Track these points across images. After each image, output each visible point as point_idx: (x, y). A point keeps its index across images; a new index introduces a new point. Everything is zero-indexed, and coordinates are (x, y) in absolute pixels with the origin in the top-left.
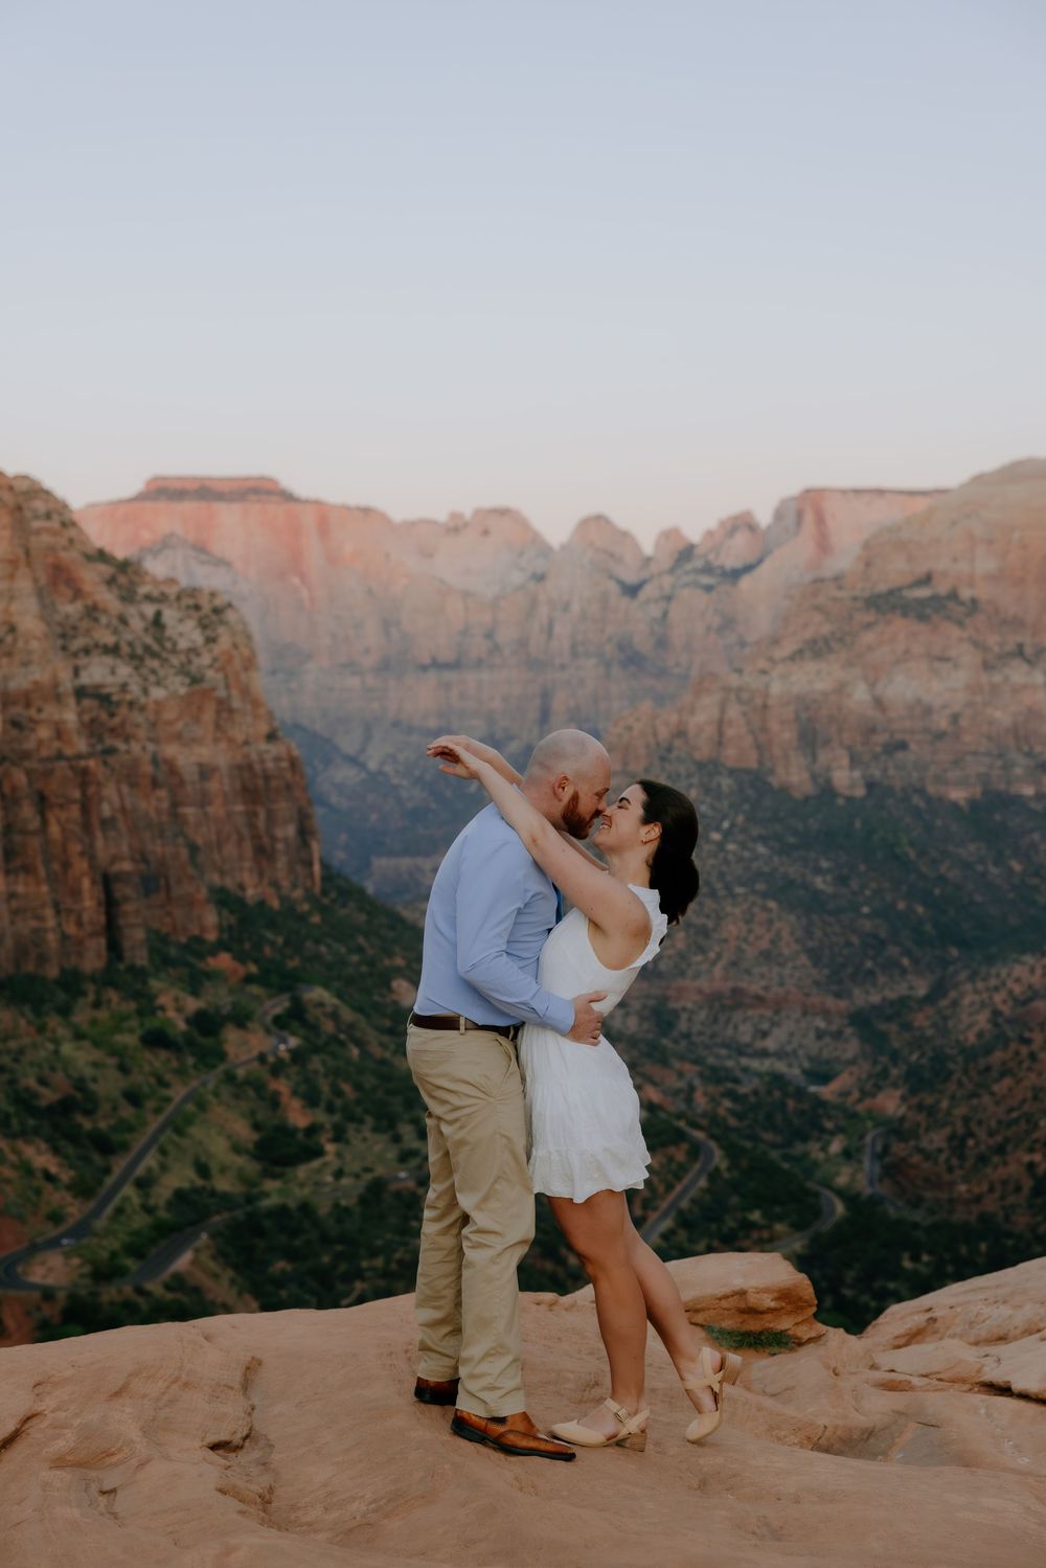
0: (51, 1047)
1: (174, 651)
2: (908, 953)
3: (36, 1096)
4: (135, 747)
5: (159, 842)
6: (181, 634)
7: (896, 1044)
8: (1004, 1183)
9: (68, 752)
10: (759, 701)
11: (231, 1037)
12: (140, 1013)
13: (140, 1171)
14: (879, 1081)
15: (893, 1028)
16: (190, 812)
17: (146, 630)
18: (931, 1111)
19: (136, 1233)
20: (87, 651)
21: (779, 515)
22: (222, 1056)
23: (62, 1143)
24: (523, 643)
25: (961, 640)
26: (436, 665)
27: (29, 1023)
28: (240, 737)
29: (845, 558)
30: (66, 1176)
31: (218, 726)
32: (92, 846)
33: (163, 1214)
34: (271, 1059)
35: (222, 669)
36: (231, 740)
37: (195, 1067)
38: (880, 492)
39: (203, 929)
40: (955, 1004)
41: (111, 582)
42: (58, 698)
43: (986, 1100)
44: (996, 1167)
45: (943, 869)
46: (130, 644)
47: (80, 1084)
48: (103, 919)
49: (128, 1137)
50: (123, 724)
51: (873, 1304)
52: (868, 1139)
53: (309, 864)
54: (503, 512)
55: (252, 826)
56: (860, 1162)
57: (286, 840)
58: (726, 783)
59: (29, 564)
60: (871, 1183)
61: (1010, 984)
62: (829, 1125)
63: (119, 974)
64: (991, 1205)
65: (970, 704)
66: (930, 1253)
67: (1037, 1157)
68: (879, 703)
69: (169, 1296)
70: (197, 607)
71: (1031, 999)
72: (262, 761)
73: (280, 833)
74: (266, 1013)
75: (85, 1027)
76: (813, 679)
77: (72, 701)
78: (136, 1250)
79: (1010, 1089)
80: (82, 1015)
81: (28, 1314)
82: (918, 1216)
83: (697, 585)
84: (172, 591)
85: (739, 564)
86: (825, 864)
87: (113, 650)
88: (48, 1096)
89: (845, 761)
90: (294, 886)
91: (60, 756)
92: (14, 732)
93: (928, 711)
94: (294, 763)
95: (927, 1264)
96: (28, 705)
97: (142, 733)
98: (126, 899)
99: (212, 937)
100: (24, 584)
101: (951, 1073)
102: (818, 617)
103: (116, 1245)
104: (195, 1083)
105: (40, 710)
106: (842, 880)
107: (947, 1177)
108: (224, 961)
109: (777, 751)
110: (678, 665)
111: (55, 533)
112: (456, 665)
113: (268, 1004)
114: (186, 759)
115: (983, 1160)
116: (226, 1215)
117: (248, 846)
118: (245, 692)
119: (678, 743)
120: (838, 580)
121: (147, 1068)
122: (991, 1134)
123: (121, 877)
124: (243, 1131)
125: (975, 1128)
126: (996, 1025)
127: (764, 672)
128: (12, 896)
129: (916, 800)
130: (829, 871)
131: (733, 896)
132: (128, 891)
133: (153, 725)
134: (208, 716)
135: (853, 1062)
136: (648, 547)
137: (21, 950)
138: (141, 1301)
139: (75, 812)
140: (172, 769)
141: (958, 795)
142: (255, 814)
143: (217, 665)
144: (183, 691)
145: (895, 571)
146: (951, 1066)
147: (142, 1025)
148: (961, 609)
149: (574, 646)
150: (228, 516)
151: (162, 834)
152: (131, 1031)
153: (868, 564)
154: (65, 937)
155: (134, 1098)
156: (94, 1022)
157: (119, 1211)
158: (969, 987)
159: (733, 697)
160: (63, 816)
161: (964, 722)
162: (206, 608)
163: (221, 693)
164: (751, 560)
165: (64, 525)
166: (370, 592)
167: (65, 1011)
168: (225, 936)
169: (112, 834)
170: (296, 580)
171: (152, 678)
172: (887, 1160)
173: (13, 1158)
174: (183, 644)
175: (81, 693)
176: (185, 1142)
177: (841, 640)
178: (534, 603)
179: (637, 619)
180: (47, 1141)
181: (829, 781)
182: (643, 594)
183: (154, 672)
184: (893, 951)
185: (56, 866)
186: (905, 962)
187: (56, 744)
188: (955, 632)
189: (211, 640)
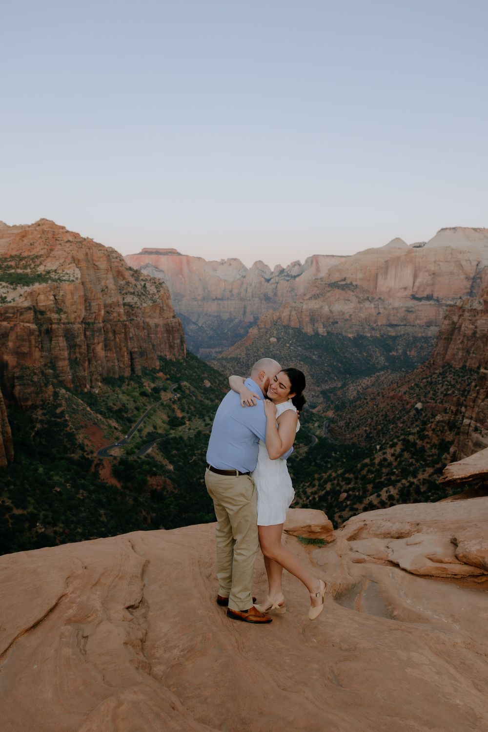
0: (116, 395)
1: (149, 294)
2: (336, 376)
3: (113, 408)
4: (139, 319)
5: (144, 344)
6: (151, 290)
7: (332, 399)
8: (359, 435)
9: (121, 320)
10: (300, 310)
11: (163, 394)
12: (139, 387)
13: (139, 428)
14: (327, 409)
15: (332, 395)
16: (152, 336)
17: (142, 288)
18: (341, 416)
19: (138, 443)
20: (126, 294)
21: (306, 262)
22: (160, 399)
23: (119, 420)
24: (239, 294)
25: (353, 295)
26: (217, 299)
27: (111, 389)
28: (166, 317)
29: (323, 274)
30: (120, 428)
31: (160, 314)
32: (127, 344)
33: (145, 438)
34: (173, 400)
35: (161, 299)
36: (163, 318)
37: (153, 401)
38: (333, 256)
39: (155, 366)
40: (348, 389)
41: (133, 275)
42: (119, 306)
43: (355, 413)
44: (357, 431)
45: (346, 355)
46: (138, 292)
47: (124, 405)
48: (130, 363)
49: (136, 419)
50: (135, 313)
51: (324, 464)
52: (325, 423)
53: (184, 350)
54: (235, 259)
55: (169, 340)
56: (322, 429)
57: (177, 344)
58: (291, 331)
59: (111, 270)
60: (325, 434)
61: (362, 384)
62: (315, 419)
63: (133, 377)
64: (355, 440)
65: (354, 312)
66: (339, 452)
67: (367, 428)
68: (331, 311)
69: (146, 459)
70: (155, 283)
71: (367, 388)
72: (171, 323)
73: (176, 342)
74: (172, 387)
75: (125, 391)
76: (314, 305)
77: (122, 307)
78: (138, 448)
79: (361, 411)
80: (124, 388)
81: (110, 462)
82: (336, 443)
83: (285, 280)
84: (149, 278)
85: (296, 274)
86: (316, 353)
87: (133, 294)
88: (116, 408)
89: (322, 326)
90: (179, 356)
91: (119, 321)
92: (107, 314)
93: (344, 314)
94: (180, 324)
95: (339, 455)
96: (111, 307)
97: (140, 315)
98: (136, 358)
99: (158, 368)
100: (110, 276)
101: (346, 406)
102: (316, 289)
103: (133, 446)
104: (153, 405)
105: (114, 309)
106: (320, 357)
107: (344, 433)
108: (161, 374)
109: (304, 323)
110: (279, 300)
111: (118, 262)
112: (222, 299)
113: (172, 385)
114: (152, 322)
115: (353, 429)
116: (161, 439)
117: (167, 345)
118: (167, 305)
119: (279, 321)
120: (321, 279)
121: (141, 401)
122: (356, 422)
123: (134, 352)
124: (165, 418)
125: (351, 420)
126: (358, 395)
127: (302, 303)
128: (106, 357)
129: (340, 336)
130: (317, 354)
131: (292, 360)
132: (136, 356)
133: (143, 313)
134: (158, 311)
135: (321, 403)
136: (272, 270)
137: (109, 371)
138: (139, 460)
139: (123, 335)
140: (148, 325)
141: (350, 335)
142: (170, 337)
143: (160, 298)
144: (151, 304)
145: (337, 277)
146: (346, 405)
147: (140, 390)
148: (353, 287)
149: (252, 295)
150: (163, 259)
151: (145, 342)
152: (137, 392)
153: (329, 275)
154: (120, 367)
155: (137, 409)
156: (128, 389)
157: (134, 437)
158: (352, 385)
159: (293, 309)
160: (120, 336)
161: (353, 317)
162: (157, 283)
163: (161, 305)
164: (300, 274)
165: (120, 260)
166: (200, 279)
167: (120, 386)
168: (161, 368)
169: (132, 341)
170: (181, 276)
171: (143, 301)
172: (329, 428)
173: (107, 423)
174: (151, 292)
175: (124, 304)
176: (150, 420)
177: (322, 295)
178: (242, 284)
179: (269, 288)
180: (115, 419)
181: (317, 331)
182: (271, 282)
183: (144, 299)
184: (332, 375)
185: (118, 349)
186: (336, 378)
187: (118, 318)
188: (352, 293)
189: (158, 291)
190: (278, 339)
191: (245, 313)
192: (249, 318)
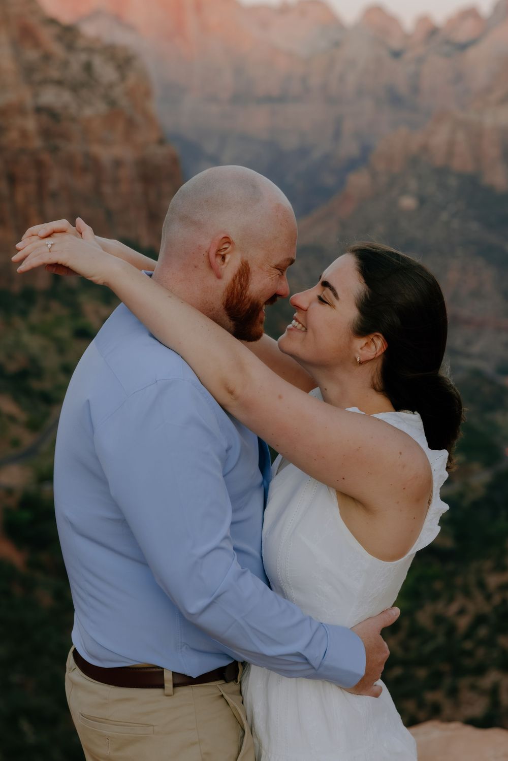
1: (99, 85)
3: (5, 367)
4: (73, 146)
6: (103, 74)
9: (30, 148)
10: (477, 130)
12: (72, 316)
16: (107, 189)
17: (81, 70)
20: (42, 83)
21: (495, 9)
23: (21, 397)
24: (325, 87)
26: (269, 99)
28: (140, 142)
30: (22, 417)
31: (126, 134)
35: (130, 97)
36: (134, 143)
41: (59, 39)
42: (24, 112)
46: (71, 79)
47: (33, 360)
50: (65, 131)
55: (147, 199)
58: (453, 182)
63: (58, 291)
70: (115, 57)
72: (154, 158)
75: (36, 325)
77: (33, 115)
80: (35, 316)
83: (440, 52)
84: (98, 45)
85: (467, 40)
87: (59, 83)
88: (12, 367)
91: (24, 150)
94: (175, 161)
96: (3, 117)
97: (77, 137)
100: (3, 38)
105: (11, 120)
109: (487, 162)
110: (425, 104)
111: (22, 7)
112: (281, 100)
114: (106, 154)
117: (143, 213)
118: (145, 113)
119: (423, 155)
133: (85, 132)
134: (121, 128)
139: (33, 186)
140: (97, 161)
142: (148, 192)
143: (126, 95)
144: (104, 111)
147: (73, 325)
149: (358, 90)
151: (89, 202)
152: (66, 327)
156: (43, 321)
159: (460, 127)
160: (25, 189)
162: (121, 58)
163: (130, 113)
166: (227, 50)
167: (24, 314)
169: (57, 200)
170: (179, 40)
171: (84, 102)
174: (105, 80)
175: (38, 110)
178: (332, 62)
179: (400, 73)
180: (11, 395)
182: (404, 58)
183: (86, 97)
187: (21, 143)
189: (123, 78)
190: (422, 201)
191: (337, 135)
192: (349, 148)
